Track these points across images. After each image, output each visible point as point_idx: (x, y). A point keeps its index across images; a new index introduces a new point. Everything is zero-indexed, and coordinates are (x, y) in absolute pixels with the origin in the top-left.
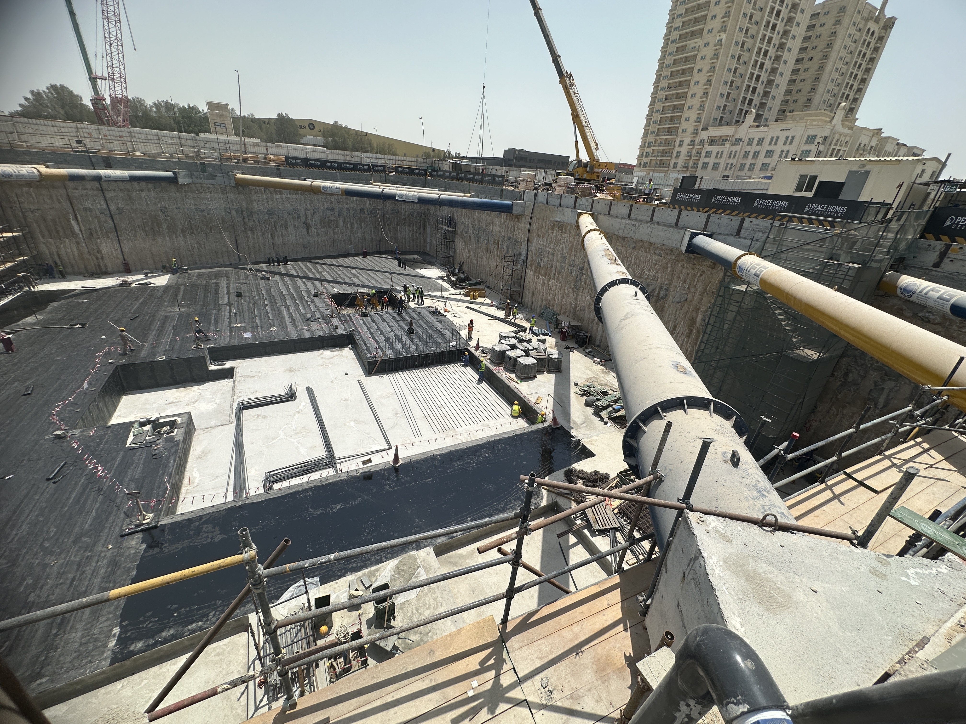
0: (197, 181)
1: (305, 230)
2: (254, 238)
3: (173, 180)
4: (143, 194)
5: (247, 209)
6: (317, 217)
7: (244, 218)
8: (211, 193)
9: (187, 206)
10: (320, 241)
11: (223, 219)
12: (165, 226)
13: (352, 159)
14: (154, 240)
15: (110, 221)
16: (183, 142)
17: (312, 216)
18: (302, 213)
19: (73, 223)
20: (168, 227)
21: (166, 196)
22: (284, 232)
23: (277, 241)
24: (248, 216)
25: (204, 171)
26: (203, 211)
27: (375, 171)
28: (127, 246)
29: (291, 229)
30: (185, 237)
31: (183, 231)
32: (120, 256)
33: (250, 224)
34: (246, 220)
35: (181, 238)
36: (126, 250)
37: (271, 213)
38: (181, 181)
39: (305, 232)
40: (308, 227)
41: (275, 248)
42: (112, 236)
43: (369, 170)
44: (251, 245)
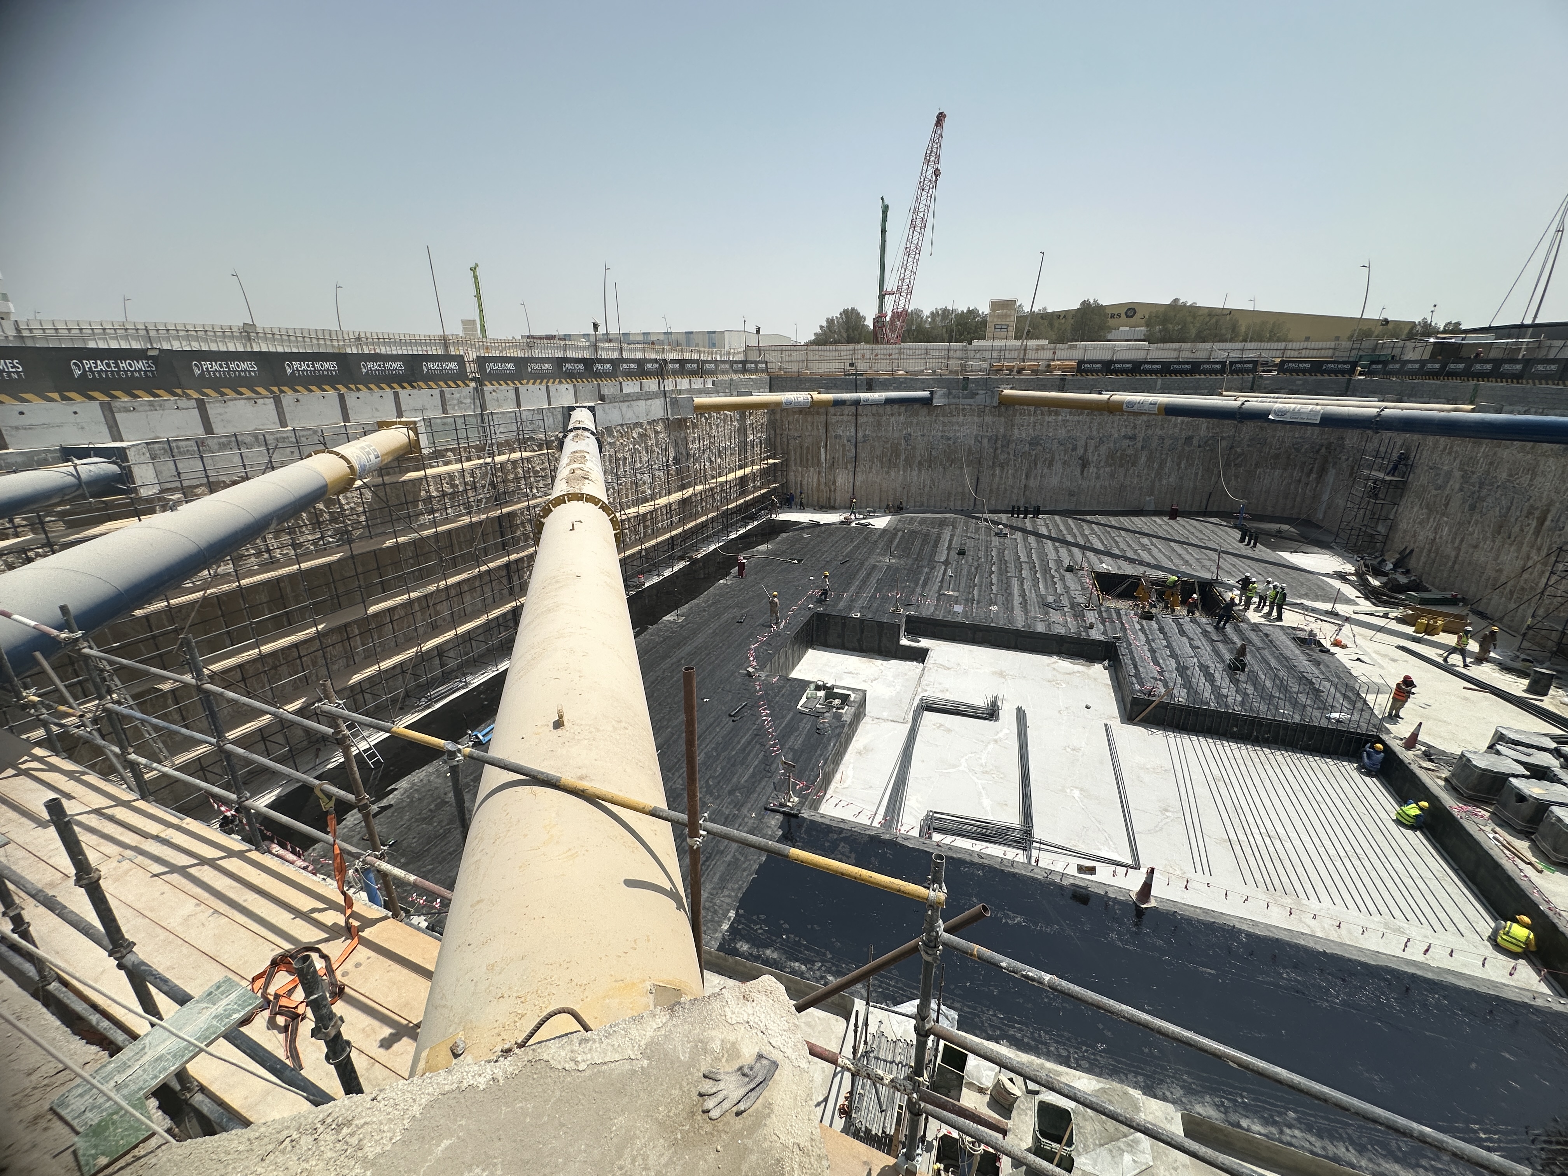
0: (954, 401)
1: (1079, 470)
2: (1001, 477)
3: (926, 402)
4: (893, 419)
5: (1004, 436)
6: (1103, 449)
7: (996, 449)
8: (965, 415)
9: (934, 433)
10: (1098, 486)
11: (970, 449)
12: (902, 458)
13: (1192, 356)
14: (887, 473)
15: (853, 451)
16: (952, 353)
17: (1096, 447)
18: (1081, 443)
19: (822, 450)
20: (906, 460)
21: (915, 421)
22: (1045, 471)
23: (1032, 483)
24: (1002, 446)
25: (965, 388)
26: (949, 439)
27: (1232, 372)
28: (860, 478)
29: (1058, 466)
30: (920, 470)
31: (920, 464)
32: (851, 490)
33: (1002, 457)
34: (999, 451)
35: (915, 473)
36: (858, 484)
37: (1034, 442)
38: (936, 402)
39: (1078, 472)
40: (1084, 464)
41: (1027, 493)
42: (850, 467)
43: (1222, 371)
44: (995, 486)
